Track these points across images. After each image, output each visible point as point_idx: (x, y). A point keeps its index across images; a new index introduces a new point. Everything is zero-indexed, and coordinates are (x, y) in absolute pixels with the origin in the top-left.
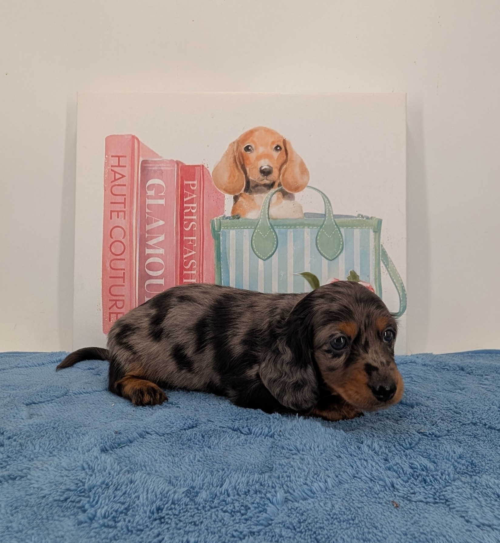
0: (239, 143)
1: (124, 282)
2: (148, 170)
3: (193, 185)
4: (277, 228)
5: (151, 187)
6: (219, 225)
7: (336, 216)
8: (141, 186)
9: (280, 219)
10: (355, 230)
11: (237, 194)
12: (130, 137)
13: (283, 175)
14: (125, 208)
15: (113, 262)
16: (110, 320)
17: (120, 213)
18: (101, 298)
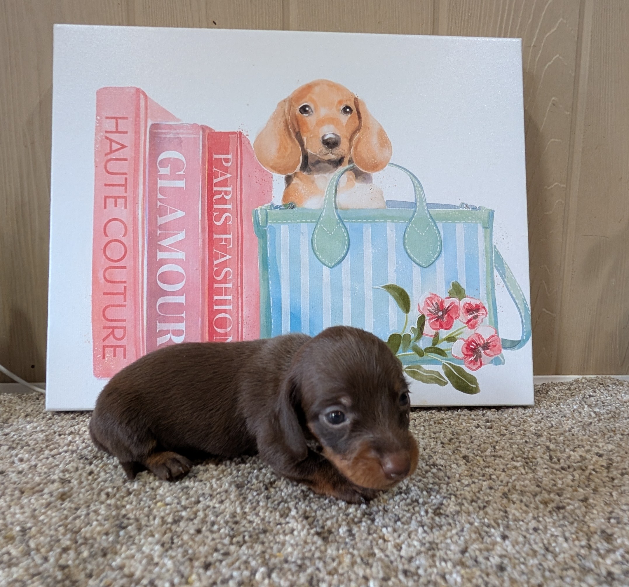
0: (291, 101)
1: (125, 301)
2: (160, 138)
3: (227, 161)
4: (349, 222)
5: (164, 163)
6: (265, 217)
7: (430, 206)
8: (149, 162)
10: (458, 225)
11: (290, 174)
12: (133, 91)
13: (356, 148)
14: (126, 192)
15: (107, 271)
16: (104, 358)
17: (118, 200)
18: (91, 324)
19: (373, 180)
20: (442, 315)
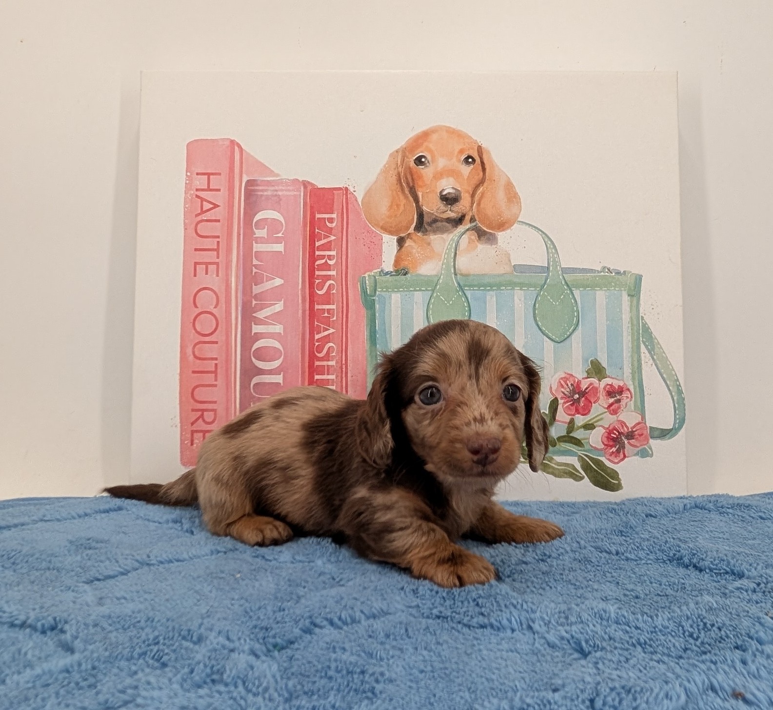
0: (405, 151)
2: (257, 196)
3: (331, 220)
4: (470, 290)
5: (260, 224)
6: (374, 285)
7: (565, 271)
8: (244, 223)
9: (474, 275)
10: (598, 293)
11: (402, 235)
12: (227, 143)
13: (479, 204)
14: (218, 258)
15: (197, 346)
16: (192, 444)
17: (209, 266)
18: (178, 407)
19: (499, 241)
20: (579, 399)
